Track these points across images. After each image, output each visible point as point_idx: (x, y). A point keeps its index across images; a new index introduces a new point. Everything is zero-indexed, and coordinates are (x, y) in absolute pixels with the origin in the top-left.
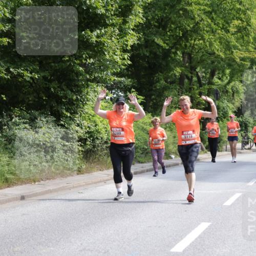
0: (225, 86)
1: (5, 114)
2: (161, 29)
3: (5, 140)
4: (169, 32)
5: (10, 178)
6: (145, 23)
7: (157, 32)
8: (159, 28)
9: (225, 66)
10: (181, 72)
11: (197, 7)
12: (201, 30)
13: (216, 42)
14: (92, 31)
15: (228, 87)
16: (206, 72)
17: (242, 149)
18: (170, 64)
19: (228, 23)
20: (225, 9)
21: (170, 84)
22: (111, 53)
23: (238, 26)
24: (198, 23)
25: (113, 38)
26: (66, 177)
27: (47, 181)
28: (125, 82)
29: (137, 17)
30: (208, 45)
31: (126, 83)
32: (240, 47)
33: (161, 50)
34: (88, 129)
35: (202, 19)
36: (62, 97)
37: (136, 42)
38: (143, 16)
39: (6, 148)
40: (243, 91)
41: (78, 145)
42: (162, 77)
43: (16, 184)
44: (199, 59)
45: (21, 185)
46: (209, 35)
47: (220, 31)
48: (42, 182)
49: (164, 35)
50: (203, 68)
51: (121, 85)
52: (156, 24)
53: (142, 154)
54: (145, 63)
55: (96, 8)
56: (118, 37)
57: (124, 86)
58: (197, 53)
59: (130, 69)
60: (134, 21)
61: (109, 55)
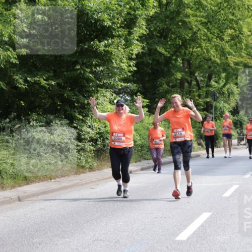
0: (221, 88)
1: (23, 118)
4: (170, 41)
6: (148, 34)
7: (159, 41)
8: (161, 38)
9: (221, 70)
10: (181, 76)
11: (195, 19)
12: (198, 39)
13: (212, 49)
14: (100, 42)
15: (224, 89)
16: (204, 76)
17: (238, 145)
18: (172, 70)
19: (222, 32)
20: (219, 20)
22: (118, 61)
23: (232, 35)
24: (195, 32)
25: (119, 48)
26: (79, 174)
27: (62, 178)
29: (141, 29)
30: (205, 52)
31: (132, 88)
32: (234, 53)
33: (163, 57)
34: (98, 130)
35: (199, 30)
36: (75, 102)
37: (140, 51)
38: (146, 28)
40: (237, 92)
41: (90, 145)
42: (164, 82)
43: (34, 181)
44: (197, 65)
45: (39, 182)
46: (206, 43)
47: (215, 40)
48: (58, 179)
49: (165, 44)
50: (201, 73)
51: (127, 90)
52: (158, 35)
53: (148, 151)
54: (148, 69)
55: (103, 20)
56: (124, 47)
57: (131, 90)
58: (195, 59)
59: (135, 75)
60: (138, 32)
61: (116, 63)
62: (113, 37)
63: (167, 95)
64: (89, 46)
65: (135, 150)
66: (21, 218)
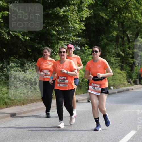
1: (5, 61)
2: (104, 7)
3: (4, 78)
4: (109, 8)
5: (8, 102)
6: (94, 3)
7: (101, 9)
8: (103, 6)
10: (117, 34)
14: (60, 8)
16: (133, 34)
18: (110, 29)
21: (110, 42)
22: (73, 22)
24: (127, 3)
25: (74, 13)
27: (32, 104)
28: (81, 41)
30: (134, 17)
33: (104, 20)
35: (130, 1)
37: (89, 16)
39: (6, 83)
42: (105, 37)
43: (11, 105)
44: (128, 26)
45: (15, 106)
46: (135, 11)
48: (28, 104)
49: (106, 11)
50: (131, 31)
51: (78, 42)
52: (101, 4)
54: (94, 28)
57: (81, 43)
58: (127, 22)
59: (84, 32)
60: (87, 2)
61: (71, 23)
62: (69, 5)
63: (107, 47)
64: (53, 11)
65: (83, 85)
66: (2, 132)
